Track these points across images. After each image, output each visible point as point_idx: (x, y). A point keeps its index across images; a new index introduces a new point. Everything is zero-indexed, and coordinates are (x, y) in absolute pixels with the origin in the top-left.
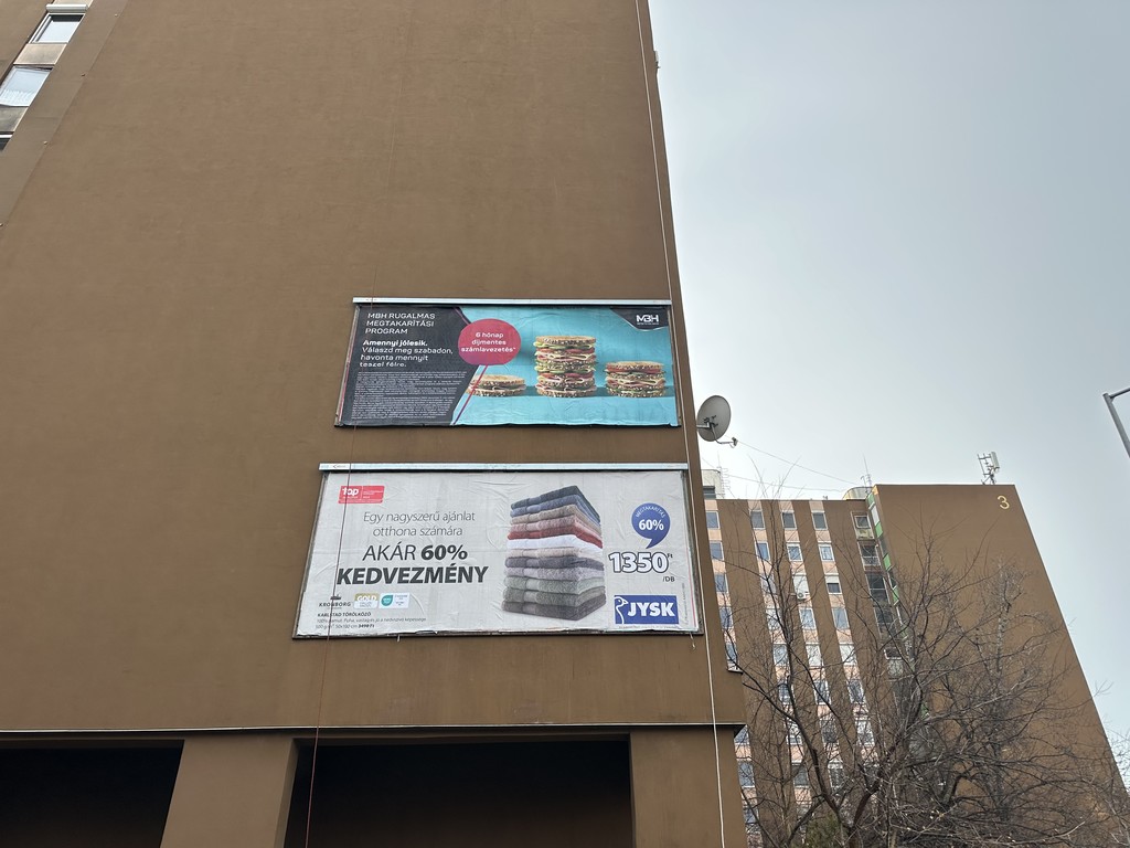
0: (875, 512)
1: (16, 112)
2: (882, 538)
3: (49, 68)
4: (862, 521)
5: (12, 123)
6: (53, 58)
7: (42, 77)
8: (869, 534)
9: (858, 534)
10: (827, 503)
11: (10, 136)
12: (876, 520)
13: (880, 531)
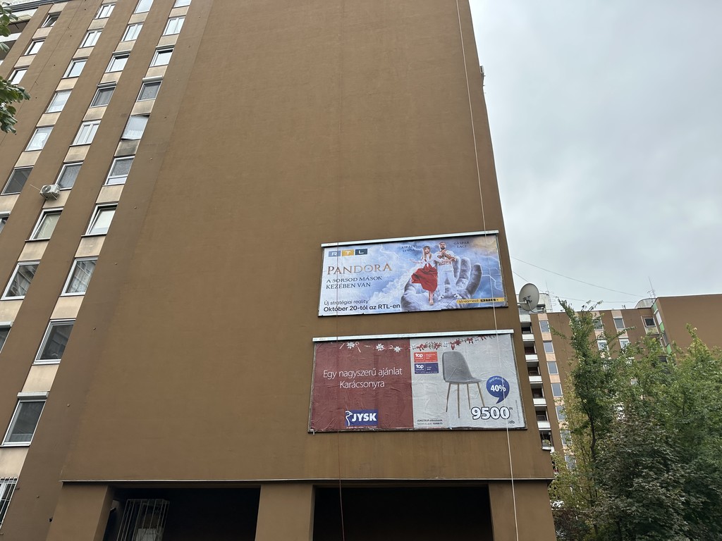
0: (658, 316)
1: (134, 143)
2: (665, 334)
3: (147, 116)
4: (650, 322)
5: (134, 149)
6: (149, 110)
7: (145, 121)
8: (655, 330)
9: (647, 331)
10: (625, 312)
11: (134, 157)
12: (660, 321)
13: (662, 328)
